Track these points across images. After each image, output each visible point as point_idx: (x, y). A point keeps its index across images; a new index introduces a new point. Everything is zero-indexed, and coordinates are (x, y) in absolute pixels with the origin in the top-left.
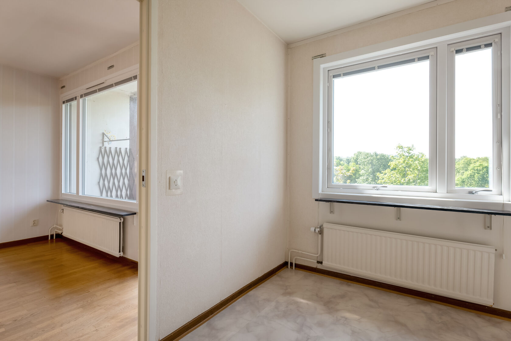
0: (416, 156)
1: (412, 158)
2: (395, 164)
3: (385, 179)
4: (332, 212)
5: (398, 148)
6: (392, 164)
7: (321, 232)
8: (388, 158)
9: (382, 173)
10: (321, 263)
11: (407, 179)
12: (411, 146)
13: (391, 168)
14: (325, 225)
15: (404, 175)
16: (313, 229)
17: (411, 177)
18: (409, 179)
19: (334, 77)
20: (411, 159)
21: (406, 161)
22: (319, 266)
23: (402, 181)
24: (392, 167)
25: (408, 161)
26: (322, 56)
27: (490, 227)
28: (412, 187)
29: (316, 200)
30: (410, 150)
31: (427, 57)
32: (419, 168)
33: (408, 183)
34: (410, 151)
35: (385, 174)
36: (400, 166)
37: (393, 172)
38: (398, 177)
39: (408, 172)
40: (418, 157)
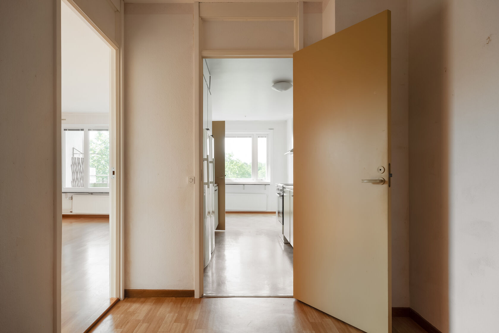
20: (232, 164)
25: (230, 166)
27: (265, 189)
31: (251, 137)
32: (237, 172)
34: (231, 158)
40: (237, 163)
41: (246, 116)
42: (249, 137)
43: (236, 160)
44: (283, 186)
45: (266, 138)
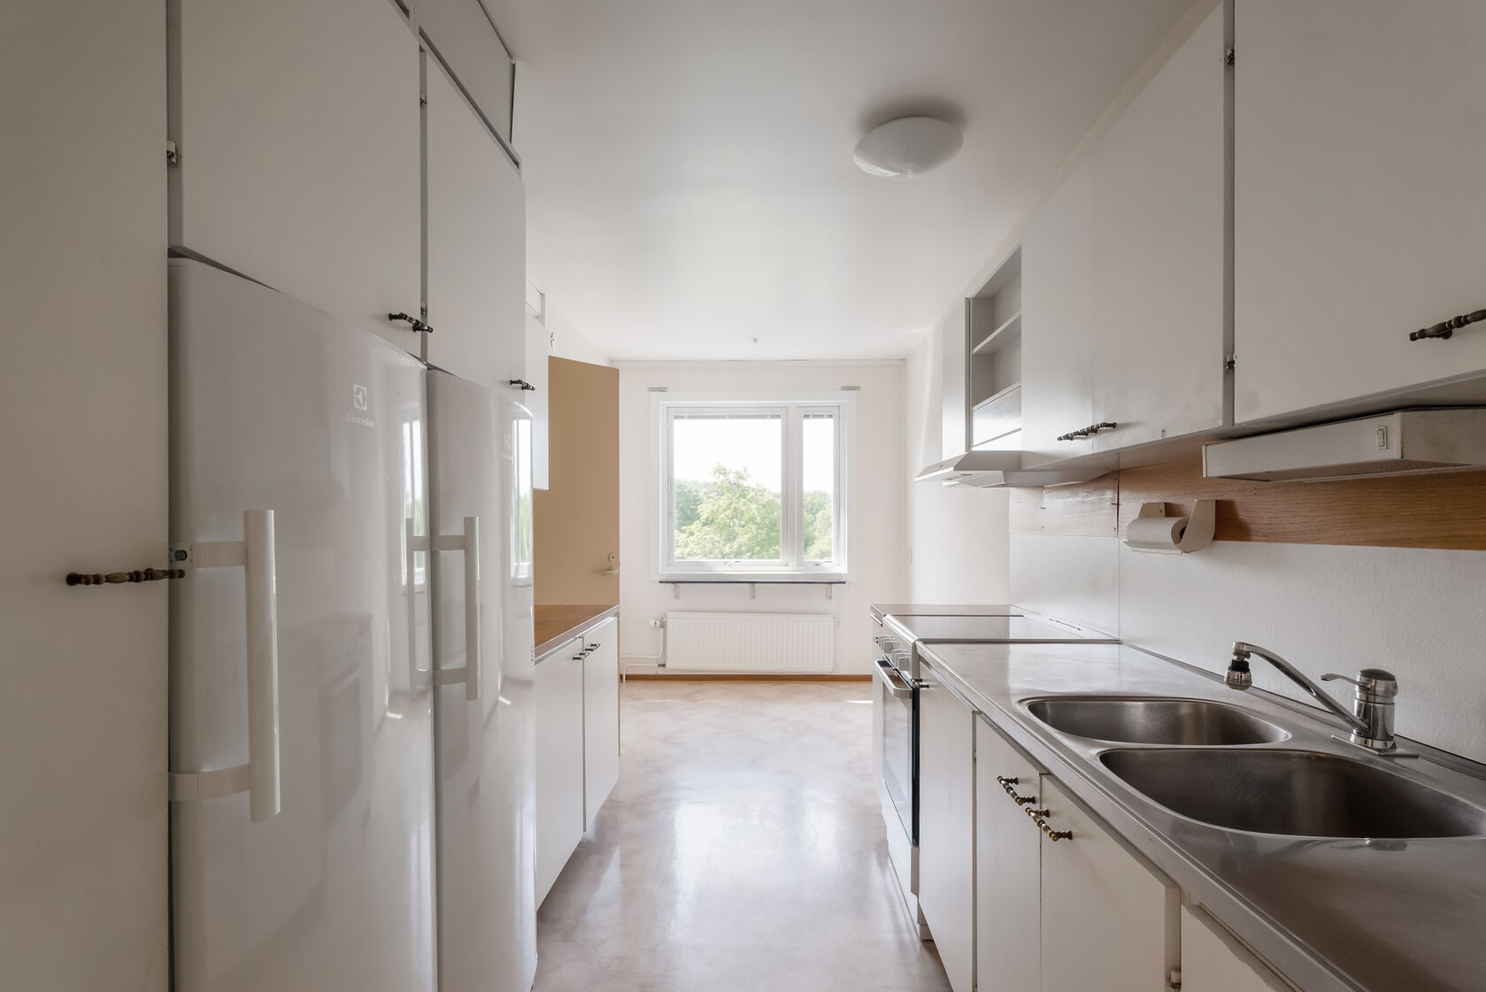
0: (752, 494)
1: (744, 496)
2: (712, 511)
3: (691, 545)
4: (677, 597)
5: (717, 475)
6: (705, 510)
7: (663, 625)
8: (690, 492)
9: (684, 532)
10: (664, 665)
11: (735, 545)
12: (741, 470)
13: (703, 519)
14: (670, 615)
15: (731, 537)
16: (652, 622)
17: (743, 539)
18: (740, 546)
19: (676, 417)
20: (743, 500)
21: (733, 505)
22: (661, 672)
23: (727, 550)
24: (704, 516)
25: (738, 503)
26: (662, 390)
27: (830, 597)
28: (745, 560)
29: (661, 582)
30: (741, 477)
31: (779, 417)
32: (759, 520)
33: (738, 554)
34: (741, 482)
35: (692, 534)
36: (722, 516)
37: (706, 528)
38: (718, 539)
39: (737, 529)
40: (756, 495)
41: (755, 340)
42: (773, 417)
43: (756, 487)
44: (914, 646)
45: (831, 421)
